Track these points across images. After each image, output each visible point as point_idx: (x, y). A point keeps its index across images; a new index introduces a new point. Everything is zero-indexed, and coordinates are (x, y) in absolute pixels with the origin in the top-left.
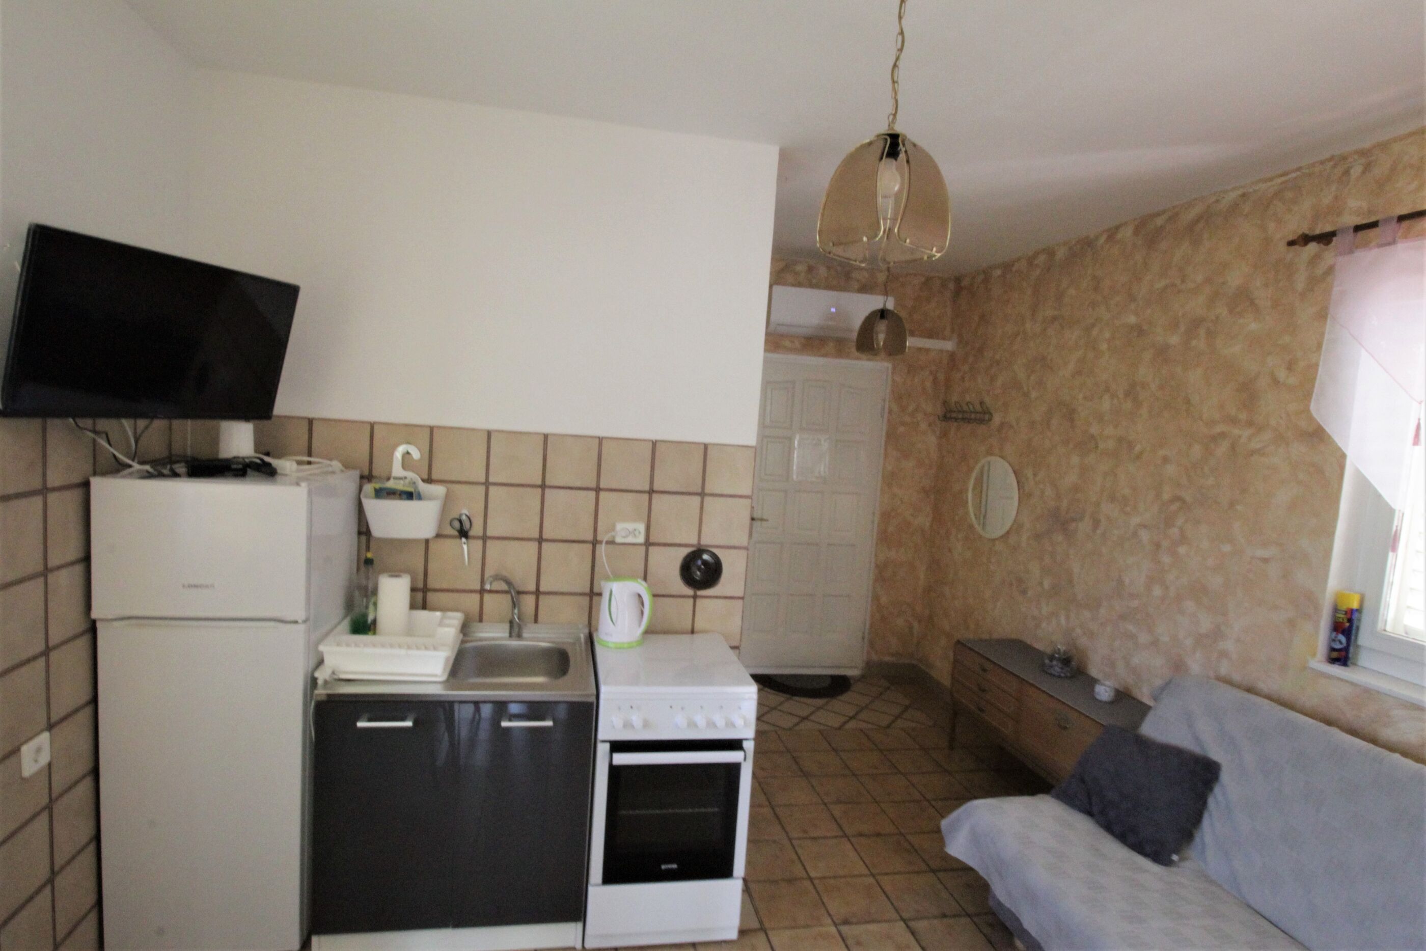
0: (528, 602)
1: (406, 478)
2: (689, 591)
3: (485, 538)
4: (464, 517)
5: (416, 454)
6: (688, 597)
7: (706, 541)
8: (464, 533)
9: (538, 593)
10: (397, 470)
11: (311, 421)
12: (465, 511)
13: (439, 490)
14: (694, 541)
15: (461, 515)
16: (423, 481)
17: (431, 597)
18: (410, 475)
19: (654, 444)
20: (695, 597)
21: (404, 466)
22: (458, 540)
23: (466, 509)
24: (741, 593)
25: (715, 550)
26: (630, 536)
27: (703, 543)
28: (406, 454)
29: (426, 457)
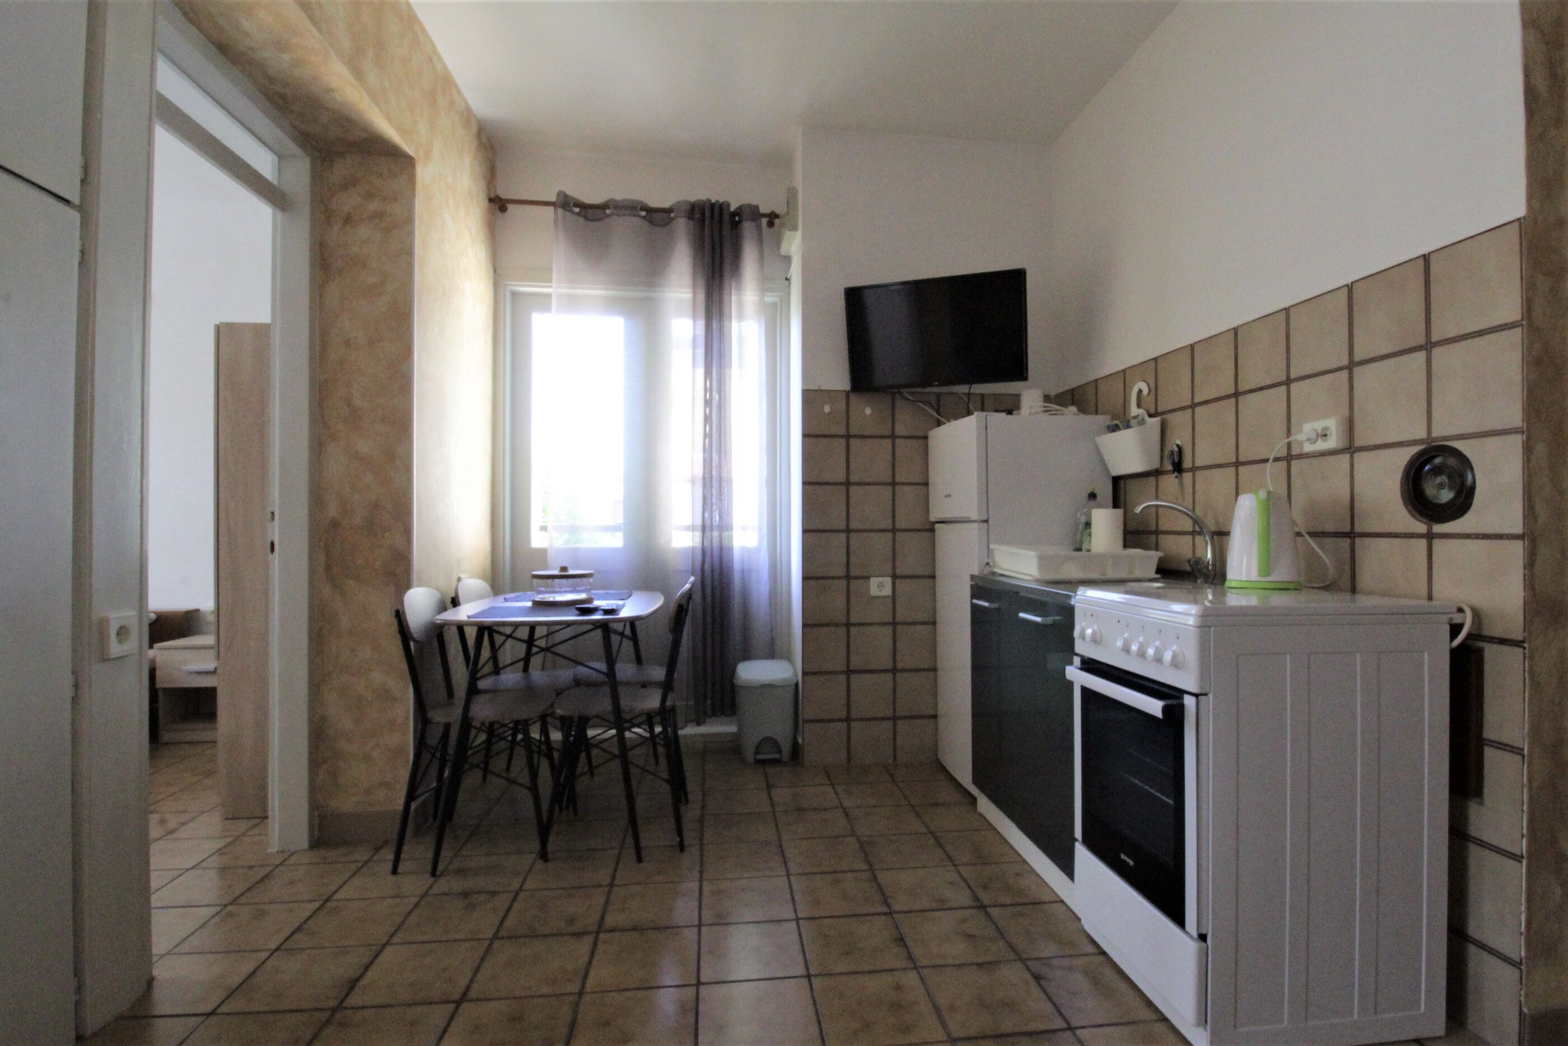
1: (1138, 416)
2: (1421, 527)
3: (1194, 469)
4: (1177, 449)
5: (1145, 391)
6: (1420, 536)
7: (1439, 430)
8: (1178, 467)
10: (1133, 410)
11: (1097, 382)
12: (1178, 442)
13: (1158, 420)
14: (1421, 434)
15: (1174, 447)
16: (1150, 415)
18: (1140, 410)
19: (1351, 288)
20: (1430, 537)
21: (1139, 406)
22: (1174, 475)
23: (1179, 438)
24: (1517, 526)
25: (1457, 445)
26: (1320, 440)
27: (1435, 434)
28: (1140, 391)
29: (1153, 390)
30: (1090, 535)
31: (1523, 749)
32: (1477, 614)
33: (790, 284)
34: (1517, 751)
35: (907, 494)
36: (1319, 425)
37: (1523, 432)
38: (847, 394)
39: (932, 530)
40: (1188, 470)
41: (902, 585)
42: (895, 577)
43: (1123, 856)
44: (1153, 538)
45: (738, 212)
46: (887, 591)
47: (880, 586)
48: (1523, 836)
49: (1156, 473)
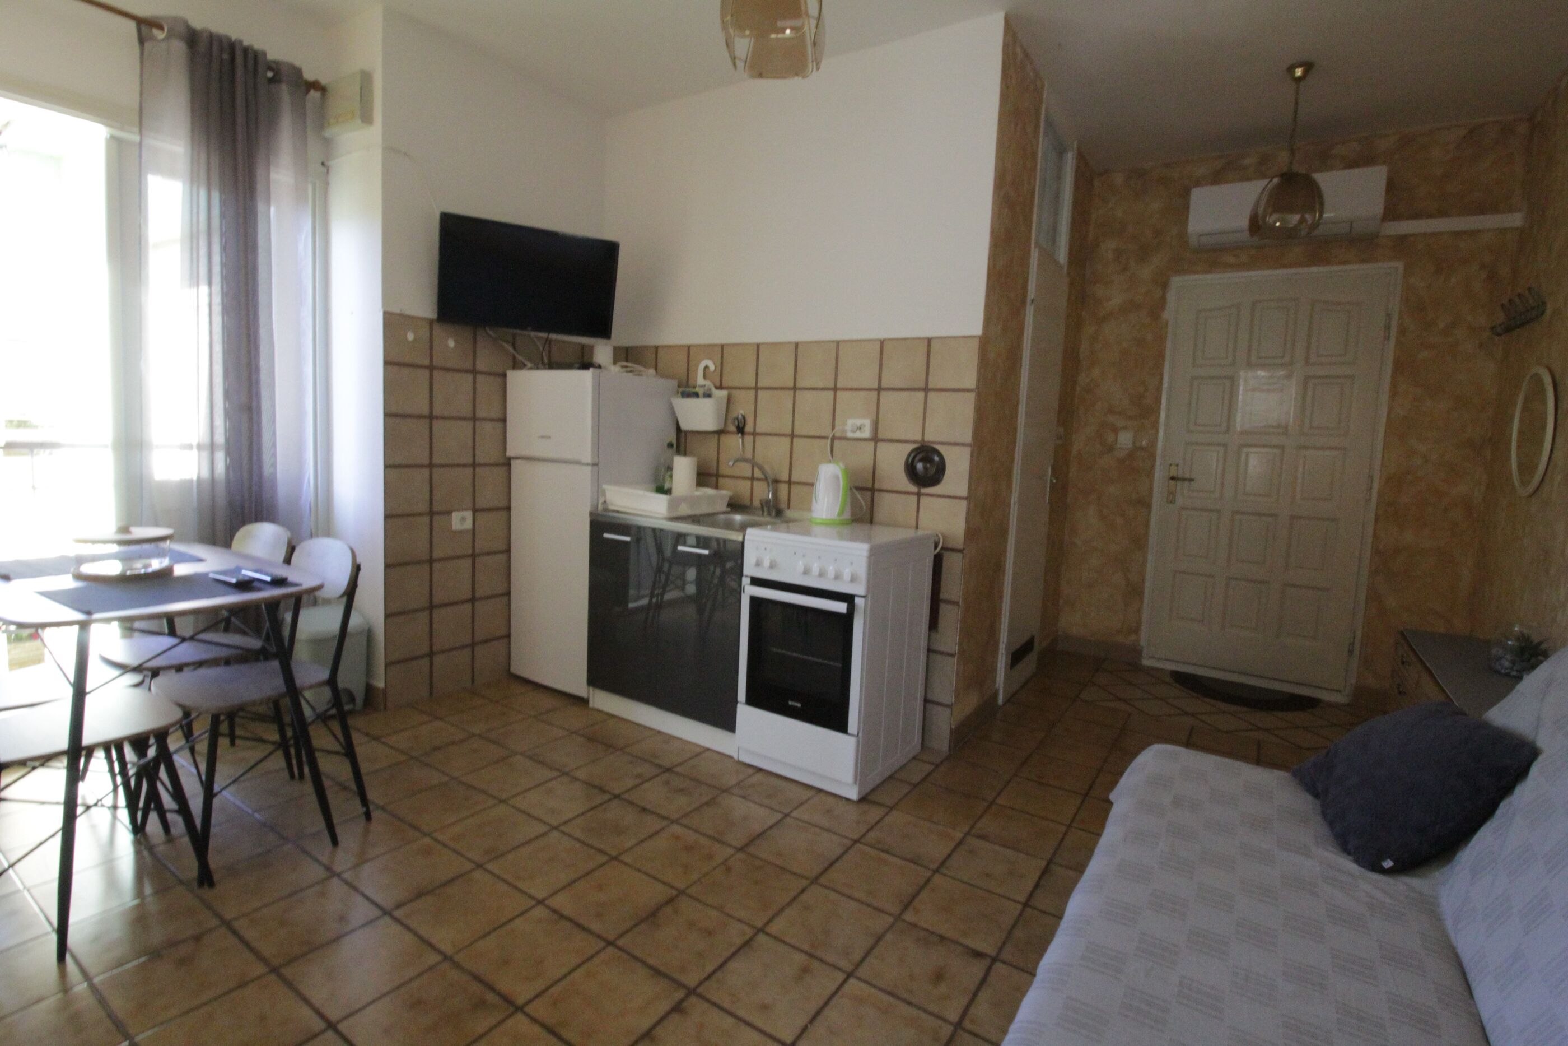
0: (783, 488)
1: (704, 386)
2: (914, 489)
3: (754, 434)
4: (740, 416)
5: (712, 368)
6: (913, 493)
7: (930, 437)
8: (741, 430)
9: (790, 482)
10: (700, 380)
11: (657, 348)
12: (742, 412)
13: (724, 393)
14: (919, 438)
15: (738, 415)
16: (717, 388)
17: (722, 481)
18: (708, 383)
19: (882, 342)
20: (919, 495)
21: (705, 377)
22: (736, 435)
23: (743, 408)
24: (964, 493)
25: (938, 447)
26: (858, 431)
27: (926, 439)
28: (706, 367)
29: (719, 368)
30: (671, 476)
31: (959, 603)
32: (944, 537)
33: (328, 170)
34: (956, 603)
35: (487, 429)
36: (859, 422)
37: (971, 446)
38: (431, 322)
39: (509, 465)
40: (749, 434)
41: (483, 519)
42: (475, 511)
43: (790, 703)
44: (714, 479)
45: (275, 67)
46: (468, 525)
47: (461, 520)
48: (956, 644)
49: (720, 433)
